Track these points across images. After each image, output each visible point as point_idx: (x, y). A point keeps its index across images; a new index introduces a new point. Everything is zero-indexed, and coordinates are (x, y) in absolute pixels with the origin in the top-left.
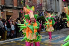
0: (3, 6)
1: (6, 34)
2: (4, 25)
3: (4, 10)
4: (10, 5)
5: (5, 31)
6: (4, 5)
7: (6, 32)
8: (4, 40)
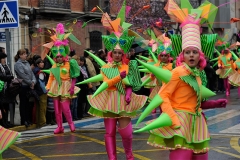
0: (35, 10)
1: (45, 107)
2: (37, 75)
3: (38, 26)
4: (58, 6)
5: (40, 95)
6: (39, 6)
7: (45, 101)
8: (39, 126)
